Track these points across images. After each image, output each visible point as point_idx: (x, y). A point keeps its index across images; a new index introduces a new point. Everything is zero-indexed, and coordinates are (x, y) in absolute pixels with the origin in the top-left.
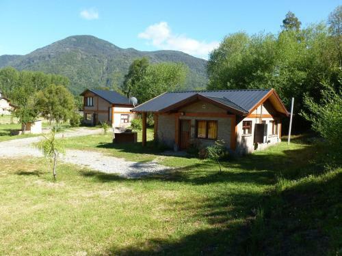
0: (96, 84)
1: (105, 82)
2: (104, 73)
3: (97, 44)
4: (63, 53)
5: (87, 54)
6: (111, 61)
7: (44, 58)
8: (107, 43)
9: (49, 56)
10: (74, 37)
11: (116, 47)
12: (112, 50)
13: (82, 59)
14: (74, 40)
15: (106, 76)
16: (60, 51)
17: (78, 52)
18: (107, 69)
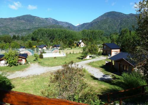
0: (116, 31)
1: (119, 29)
2: (119, 26)
3: (116, 14)
4: (103, 20)
5: (112, 19)
6: (122, 20)
7: (96, 22)
8: (120, 13)
9: (98, 21)
10: (107, 13)
11: (124, 14)
12: (122, 16)
13: (110, 21)
14: (107, 14)
15: (120, 27)
16: (102, 19)
17: (108, 18)
18: (120, 24)
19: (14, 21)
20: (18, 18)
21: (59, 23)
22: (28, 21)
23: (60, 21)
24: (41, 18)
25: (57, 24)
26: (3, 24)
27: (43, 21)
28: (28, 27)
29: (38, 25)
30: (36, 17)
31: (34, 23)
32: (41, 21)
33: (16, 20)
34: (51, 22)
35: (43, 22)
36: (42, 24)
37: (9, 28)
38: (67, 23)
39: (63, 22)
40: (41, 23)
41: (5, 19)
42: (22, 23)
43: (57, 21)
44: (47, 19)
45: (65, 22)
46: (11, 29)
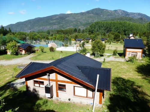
19: (84, 15)
20: (88, 12)
21: (129, 14)
22: (97, 14)
23: (131, 13)
24: (110, 11)
25: (127, 16)
26: (75, 18)
27: (112, 13)
28: (95, 20)
29: (106, 18)
30: (104, 10)
31: (102, 16)
32: (110, 14)
33: (86, 14)
34: (120, 14)
35: (111, 15)
36: (110, 17)
37: (79, 22)
38: (139, 14)
39: (135, 13)
40: (109, 15)
41: (77, 14)
42: (90, 17)
43: (127, 12)
44: (115, 11)
45: (137, 13)
46: (80, 23)
